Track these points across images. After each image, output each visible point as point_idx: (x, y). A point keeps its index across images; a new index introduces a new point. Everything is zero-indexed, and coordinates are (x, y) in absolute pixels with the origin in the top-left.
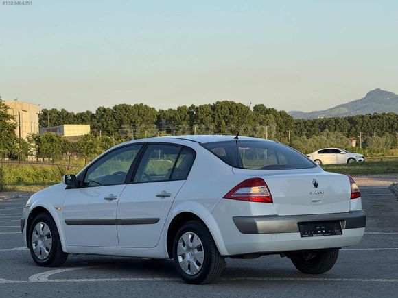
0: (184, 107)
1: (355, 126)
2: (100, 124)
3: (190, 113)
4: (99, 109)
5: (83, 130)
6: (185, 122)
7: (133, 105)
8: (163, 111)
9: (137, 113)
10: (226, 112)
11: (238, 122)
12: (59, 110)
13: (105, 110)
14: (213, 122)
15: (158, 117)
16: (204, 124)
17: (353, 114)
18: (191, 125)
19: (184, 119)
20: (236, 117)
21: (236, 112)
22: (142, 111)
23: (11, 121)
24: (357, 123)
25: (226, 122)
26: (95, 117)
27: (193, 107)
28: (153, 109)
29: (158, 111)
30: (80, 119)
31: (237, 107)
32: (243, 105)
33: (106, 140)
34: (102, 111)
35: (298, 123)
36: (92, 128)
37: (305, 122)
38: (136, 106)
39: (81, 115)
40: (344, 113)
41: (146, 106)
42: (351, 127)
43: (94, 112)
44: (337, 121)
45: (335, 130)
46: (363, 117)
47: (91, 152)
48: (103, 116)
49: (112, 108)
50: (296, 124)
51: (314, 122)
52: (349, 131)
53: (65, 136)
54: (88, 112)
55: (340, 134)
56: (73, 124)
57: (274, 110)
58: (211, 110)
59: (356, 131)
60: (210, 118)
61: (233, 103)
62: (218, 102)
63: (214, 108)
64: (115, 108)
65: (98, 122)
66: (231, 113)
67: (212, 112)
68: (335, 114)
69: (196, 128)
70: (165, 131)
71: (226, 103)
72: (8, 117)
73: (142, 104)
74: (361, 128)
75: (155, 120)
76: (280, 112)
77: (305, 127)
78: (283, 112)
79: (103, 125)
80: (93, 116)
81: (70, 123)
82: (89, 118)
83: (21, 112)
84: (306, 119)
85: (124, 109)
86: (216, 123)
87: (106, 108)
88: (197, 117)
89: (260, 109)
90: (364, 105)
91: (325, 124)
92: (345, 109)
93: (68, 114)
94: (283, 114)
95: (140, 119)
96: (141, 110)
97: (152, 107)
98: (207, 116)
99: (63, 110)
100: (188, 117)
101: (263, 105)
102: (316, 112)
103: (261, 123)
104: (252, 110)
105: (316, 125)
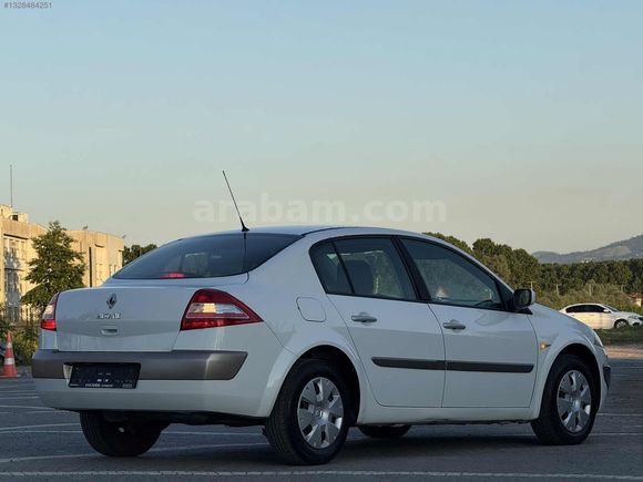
1: (639, 276)
17: (639, 256)
23: (77, 262)
32: (455, 240)
35: (547, 269)
37: (558, 269)
40: (624, 254)
42: (634, 277)
44: (611, 266)
45: (608, 281)
50: (543, 271)
51: (574, 268)
52: (630, 283)
55: (615, 287)
57: (507, 248)
61: (440, 236)
68: (608, 256)
72: (70, 255)
76: (516, 251)
77: (559, 276)
78: (522, 251)
83: (93, 247)
84: (561, 263)
89: (484, 246)
91: (593, 271)
92: (625, 248)
94: (521, 254)
101: (489, 240)
102: (579, 253)
104: (472, 247)
105: (577, 272)
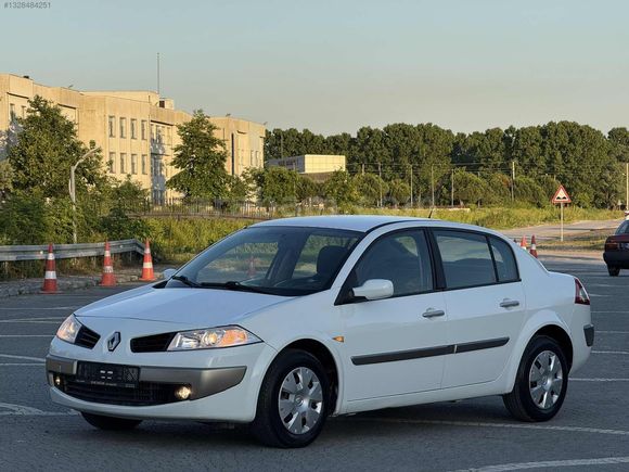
0: (497, 131)
2: (363, 154)
3: (506, 140)
4: (361, 130)
5: (334, 163)
6: (498, 154)
7: (415, 125)
8: (463, 135)
9: (421, 138)
10: (563, 138)
11: (583, 155)
12: (300, 131)
13: (371, 133)
14: (543, 154)
15: (456, 145)
16: (527, 157)
18: (508, 158)
19: (496, 149)
20: (579, 148)
21: (579, 139)
22: (429, 136)
23: (219, 149)
25: (563, 156)
26: (355, 144)
27: (511, 130)
28: (449, 131)
29: (456, 135)
30: (332, 146)
31: (581, 131)
32: (591, 129)
33: (370, 181)
34: (367, 134)
36: (350, 160)
38: (421, 127)
39: (335, 139)
41: (436, 127)
43: (354, 136)
47: (343, 199)
48: (367, 141)
49: (382, 129)
53: (307, 172)
54: (345, 135)
56: (321, 153)
58: (539, 135)
60: (537, 149)
61: (575, 125)
62: (551, 123)
63: (544, 132)
64: (387, 129)
65: (361, 151)
66: (571, 140)
67: (542, 140)
69: (514, 164)
70: (464, 168)
71: (564, 124)
72: (213, 142)
73: (430, 124)
75: (450, 150)
79: (367, 155)
80: (353, 141)
81: (311, 153)
82: (346, 144)
83: (236, 134)
85: (402, 130)
86: (547, 156)
87: (373, 128)
88: (517, 146)
89: (619, 134)
93: (313, 137)
95: (426, 147)
96: (428, 133)
97: (446, 129)
98: (533, 144)
99: (306, 131)
100: (503, 145)
101: (624, 129)
103: (620, 159)
104: (607, 136)
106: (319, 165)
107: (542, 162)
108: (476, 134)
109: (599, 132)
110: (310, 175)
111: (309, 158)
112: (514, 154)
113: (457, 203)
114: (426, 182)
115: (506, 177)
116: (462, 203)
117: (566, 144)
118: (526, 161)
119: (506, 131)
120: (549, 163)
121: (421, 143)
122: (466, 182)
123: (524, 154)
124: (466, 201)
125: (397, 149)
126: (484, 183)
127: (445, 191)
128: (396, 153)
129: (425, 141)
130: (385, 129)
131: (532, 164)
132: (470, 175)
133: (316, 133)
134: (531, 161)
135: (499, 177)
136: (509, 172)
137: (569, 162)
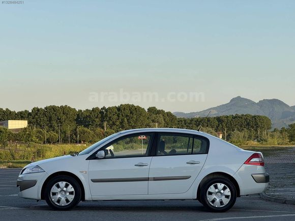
0: (97, 108)
1: (221, 124)
2: (34, 120)
3: (101, 113)
4: (34, 109)
5: (22, 124)
7: (59, 106)
8: (81, 111)
9: (62, 112)
10: (127, 112)
11: (137, 120)
12: (4, 109)
13: (38, 110)
14: (118, 119)
15: (78, 115)
16: (111, 120)
17: (221, 115)
18: (102, 121)
19: (97, 118)
20: (135, 116)
21: (135, 112)
24: (223, 121)
25: (128, 120)
27: (104, 108)
28: (74, 109)
29: (78, 111)
30: (20, 116)
31: (136, 109)
32: (140, 107)
33: (40, 132)
34: (37, 111)
35: (180, 121)
36: (29, 123)
37: (185, 121)
38: (61, 106)
39: (21, 113)
40: (214, 114)
41: (69, 107)
42: (219, 124)
43: (30, 111)
44: (209, 120)
45: (207, 126)
46: (228, 117)
47: (29, 140)
48: (37, 114)
49: (43, 108)
50: (179, 121)
51: (192, 120)
52: (217, 127)
53: (9, 128)
54: (26, 111)
55: (211, 129)
56: (15, 120)
57: (163, 111)
58: (116, 110)
59: (223, 128)
60: (116, 117)
61: (133, 106)
62: (121, 105)
63: (119, 109)
64: (46, 108)
65: (33, 118)
66: (131, 113)
67: (118, 112)
68: (206, 115)
69: (105, 124)
70: (83, 126)
71: (128, 105)
73: (66, 106)
74: (226, 125)
75: (75, 117)
76: (167, 113)
77: (185, 124)
78: (169, 113)
79: (37, 120)
80: (30, 114)
81: (12, 119)
82: (27, 115)
84: (186, 118)
85: (53, 108)
86: (120, 120)
87: (39, 108)
88: (106, 115)
89: (152, 110)
90: (229, 108)
91: (200, 121)
92: (214, 111)
93: (11, 112)
94: (169, 114)
95: (64, 117)
96: (65, 110)
97: (73, 108)
98: (114, 115)
99: (7, 109)
100: (100, 115)
101: (155, 108)
102: (194, 113)
103: (153, 121)
104: (147, 111)
105: (193, 122)
106: (15, 125)
107: (118, 123)
108: (87, 110)
109: (143, 109)
110: (11, 129)
111: (10, 122)
112: (105, 119)
113: (80, 142)
114: (65, 132)
115: (102, 130)
116: (82, 142)
117: (129, 114)
118: (111, 122)
119: (102, 109)
120: (121, 123)
121: (62, 114)
122: (84, 132)
123: (110, 119)
124: (84, 141)
125: (50, 118)
126: (92, 132)
127: (74, 136)
128: (50, 119)
129: (63, 113)
130: (45, 108)
131: (114, 124)
132: (86, 129)
133: (12, 110)
134: (113, 122)
135: (99, 130)
136: (103, 128)
137: (130, 122)
